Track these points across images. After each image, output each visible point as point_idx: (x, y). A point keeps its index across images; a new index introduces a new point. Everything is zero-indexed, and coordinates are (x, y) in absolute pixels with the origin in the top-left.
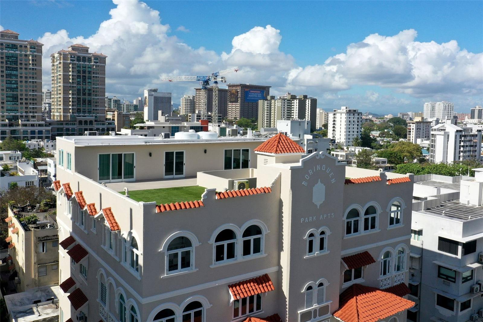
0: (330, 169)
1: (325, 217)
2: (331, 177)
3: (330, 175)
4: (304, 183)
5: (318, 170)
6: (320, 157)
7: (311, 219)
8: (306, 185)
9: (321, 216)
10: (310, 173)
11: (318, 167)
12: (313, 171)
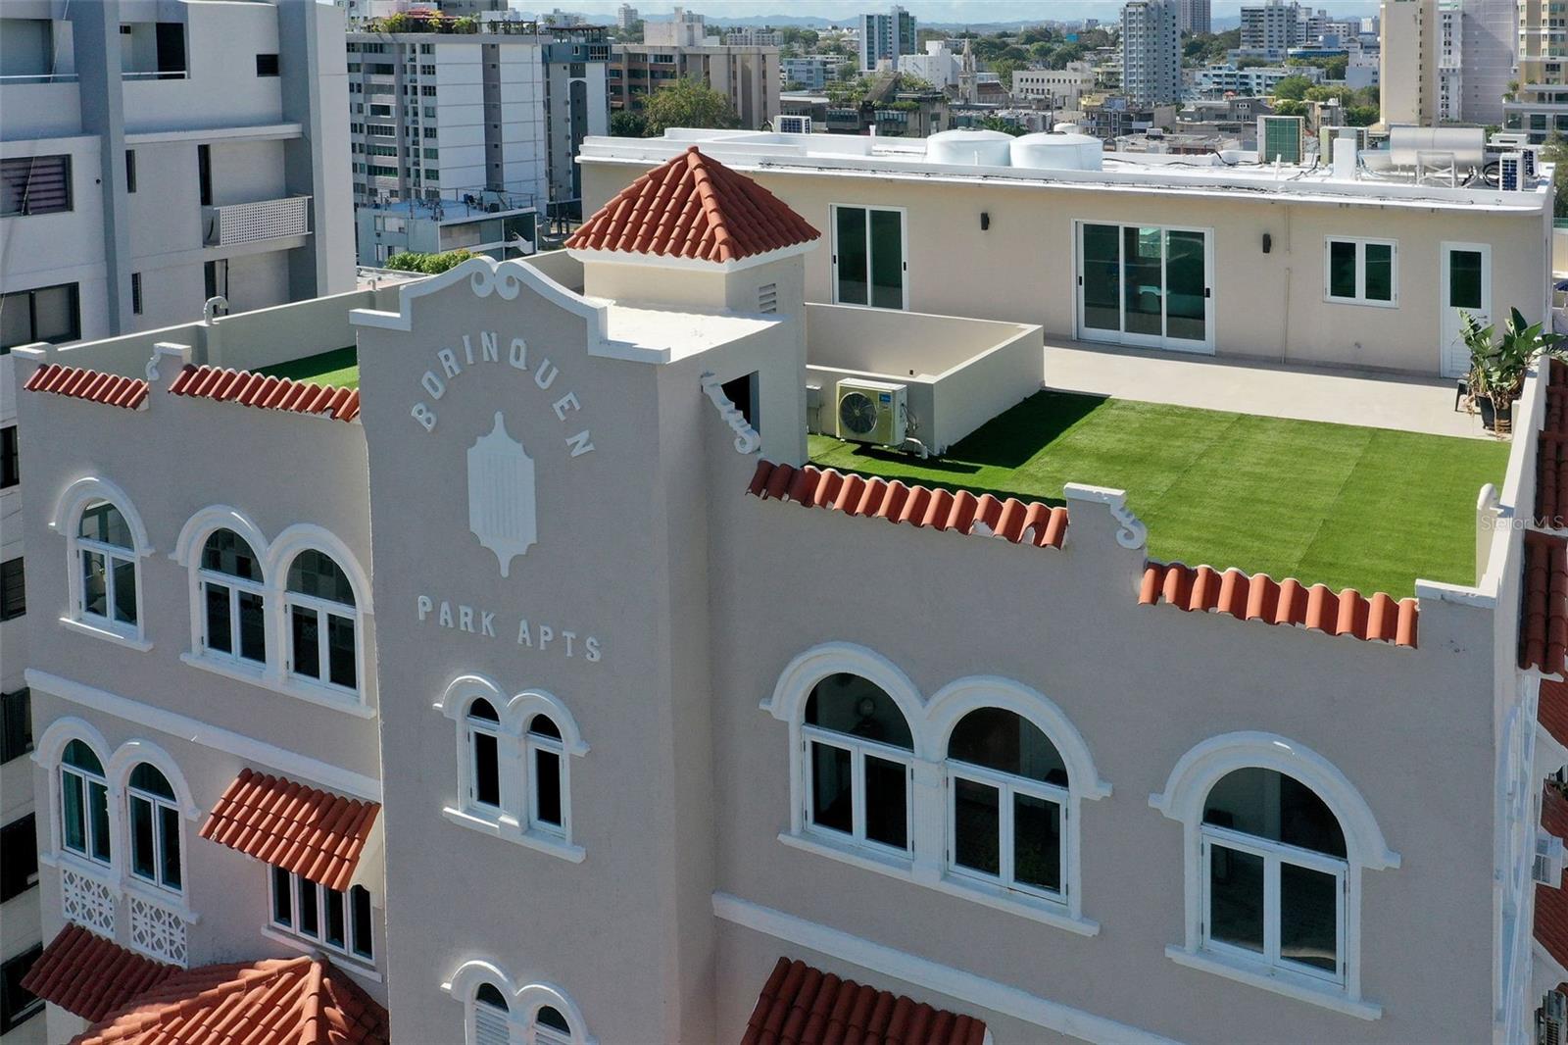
0: (555, 371)
1: (543, 638)
2: (562, 418)
3: (556, 406)
4: (420, 412)
5: (486, 358)
6: (495, 291)
7: (469, 620)
8: (429, 427)
9: (524, 625)
10: (446, 365)
11: (489, 346)
12: (460, 358)
